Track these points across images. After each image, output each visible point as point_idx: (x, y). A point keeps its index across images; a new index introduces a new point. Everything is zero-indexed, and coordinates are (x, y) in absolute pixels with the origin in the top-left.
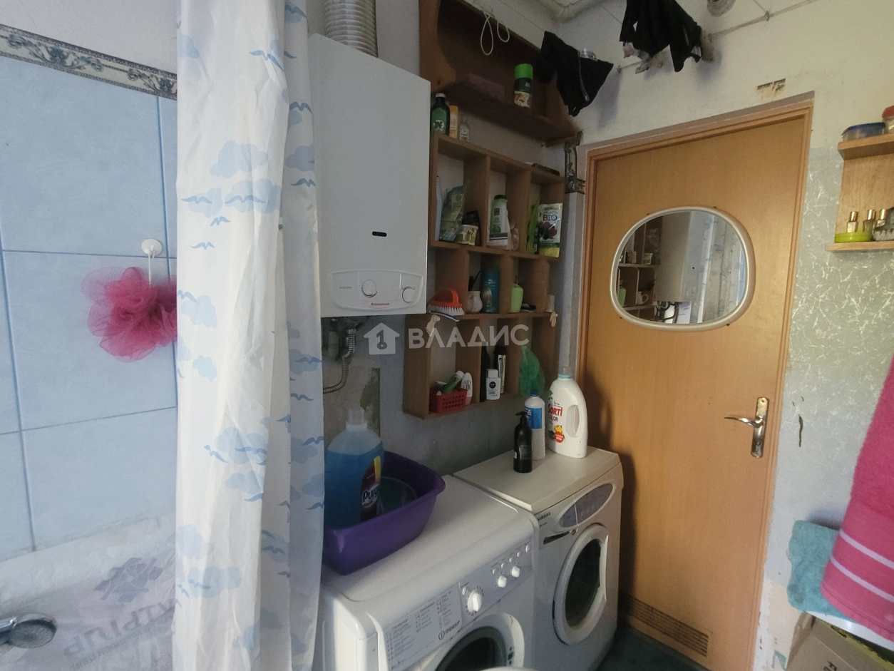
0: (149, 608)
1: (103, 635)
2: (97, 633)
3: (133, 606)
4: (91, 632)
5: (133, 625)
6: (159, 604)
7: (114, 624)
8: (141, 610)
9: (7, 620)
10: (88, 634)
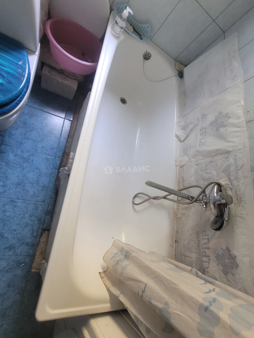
0: (209, 262)
1: (205, 243)
2: (207, 242)
3: (213, 257)
4: (208, 240)
5: (204, 254)
6: (209, 267)
7: (208, 248)
8: (209, 259)
9: (227, 217)
10: (208, 239)
